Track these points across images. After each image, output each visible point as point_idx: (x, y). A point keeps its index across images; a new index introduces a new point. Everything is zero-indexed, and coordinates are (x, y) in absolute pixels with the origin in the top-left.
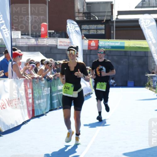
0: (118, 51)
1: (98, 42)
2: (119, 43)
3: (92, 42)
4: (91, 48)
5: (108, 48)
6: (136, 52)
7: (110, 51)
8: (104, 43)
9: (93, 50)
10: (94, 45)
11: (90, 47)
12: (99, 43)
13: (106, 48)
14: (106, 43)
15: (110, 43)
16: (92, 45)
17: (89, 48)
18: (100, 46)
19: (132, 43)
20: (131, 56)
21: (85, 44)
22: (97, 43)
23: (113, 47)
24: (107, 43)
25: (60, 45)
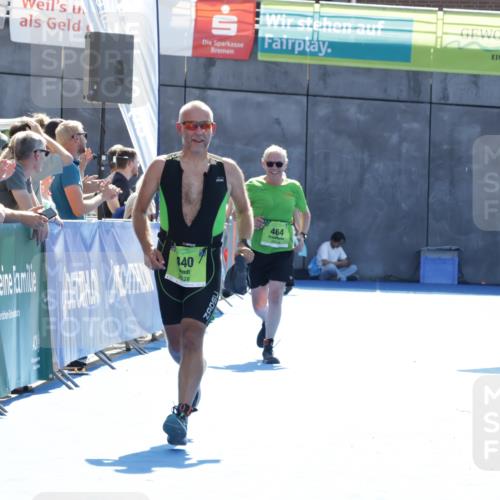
0: (369, 71)
1: (258, 15)
2: (381, 25)
3: (219, 12)
4: (213, 50)
5: (313, 54)
6: (475, 79)
7: (325, 72)
8: (290, 21)
9: (224, 58)
10: (233, 30)
11: (205, 42)
12: (261, 19)
13: (303, 53)
14: (301, 21)
15: (326, 22)
16: (215, 32)
17: (197, 46)
18: (267, 36)
19: (458, 29)
20: (444, 102)
21: (176, 22)
22: (250, 18)
23: (339, 48)
24: (309, 21)
25: (24, 23)
